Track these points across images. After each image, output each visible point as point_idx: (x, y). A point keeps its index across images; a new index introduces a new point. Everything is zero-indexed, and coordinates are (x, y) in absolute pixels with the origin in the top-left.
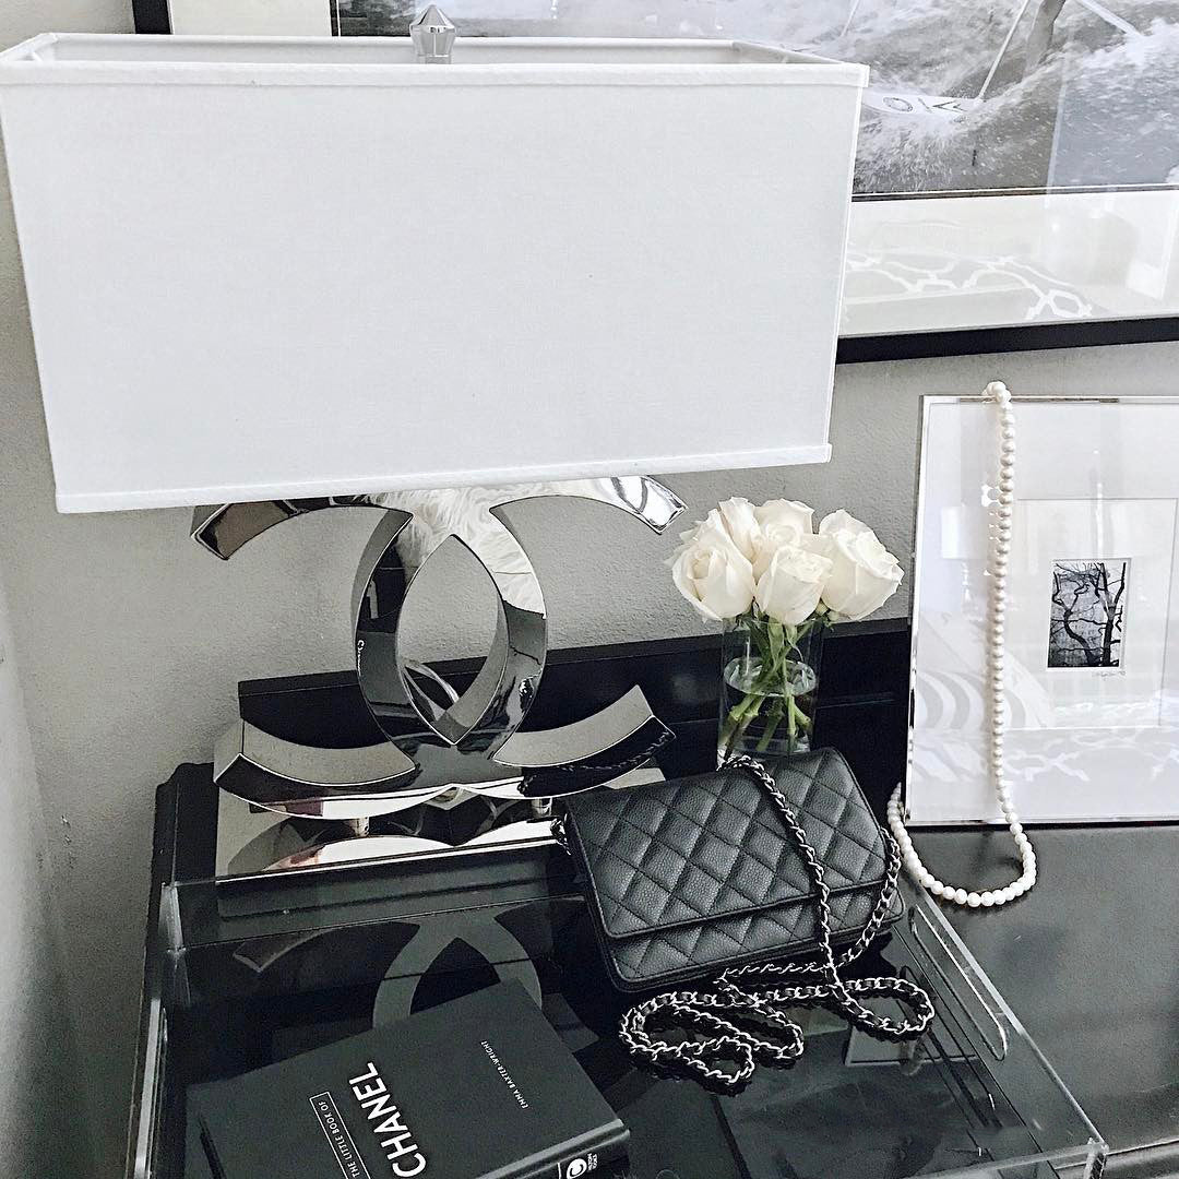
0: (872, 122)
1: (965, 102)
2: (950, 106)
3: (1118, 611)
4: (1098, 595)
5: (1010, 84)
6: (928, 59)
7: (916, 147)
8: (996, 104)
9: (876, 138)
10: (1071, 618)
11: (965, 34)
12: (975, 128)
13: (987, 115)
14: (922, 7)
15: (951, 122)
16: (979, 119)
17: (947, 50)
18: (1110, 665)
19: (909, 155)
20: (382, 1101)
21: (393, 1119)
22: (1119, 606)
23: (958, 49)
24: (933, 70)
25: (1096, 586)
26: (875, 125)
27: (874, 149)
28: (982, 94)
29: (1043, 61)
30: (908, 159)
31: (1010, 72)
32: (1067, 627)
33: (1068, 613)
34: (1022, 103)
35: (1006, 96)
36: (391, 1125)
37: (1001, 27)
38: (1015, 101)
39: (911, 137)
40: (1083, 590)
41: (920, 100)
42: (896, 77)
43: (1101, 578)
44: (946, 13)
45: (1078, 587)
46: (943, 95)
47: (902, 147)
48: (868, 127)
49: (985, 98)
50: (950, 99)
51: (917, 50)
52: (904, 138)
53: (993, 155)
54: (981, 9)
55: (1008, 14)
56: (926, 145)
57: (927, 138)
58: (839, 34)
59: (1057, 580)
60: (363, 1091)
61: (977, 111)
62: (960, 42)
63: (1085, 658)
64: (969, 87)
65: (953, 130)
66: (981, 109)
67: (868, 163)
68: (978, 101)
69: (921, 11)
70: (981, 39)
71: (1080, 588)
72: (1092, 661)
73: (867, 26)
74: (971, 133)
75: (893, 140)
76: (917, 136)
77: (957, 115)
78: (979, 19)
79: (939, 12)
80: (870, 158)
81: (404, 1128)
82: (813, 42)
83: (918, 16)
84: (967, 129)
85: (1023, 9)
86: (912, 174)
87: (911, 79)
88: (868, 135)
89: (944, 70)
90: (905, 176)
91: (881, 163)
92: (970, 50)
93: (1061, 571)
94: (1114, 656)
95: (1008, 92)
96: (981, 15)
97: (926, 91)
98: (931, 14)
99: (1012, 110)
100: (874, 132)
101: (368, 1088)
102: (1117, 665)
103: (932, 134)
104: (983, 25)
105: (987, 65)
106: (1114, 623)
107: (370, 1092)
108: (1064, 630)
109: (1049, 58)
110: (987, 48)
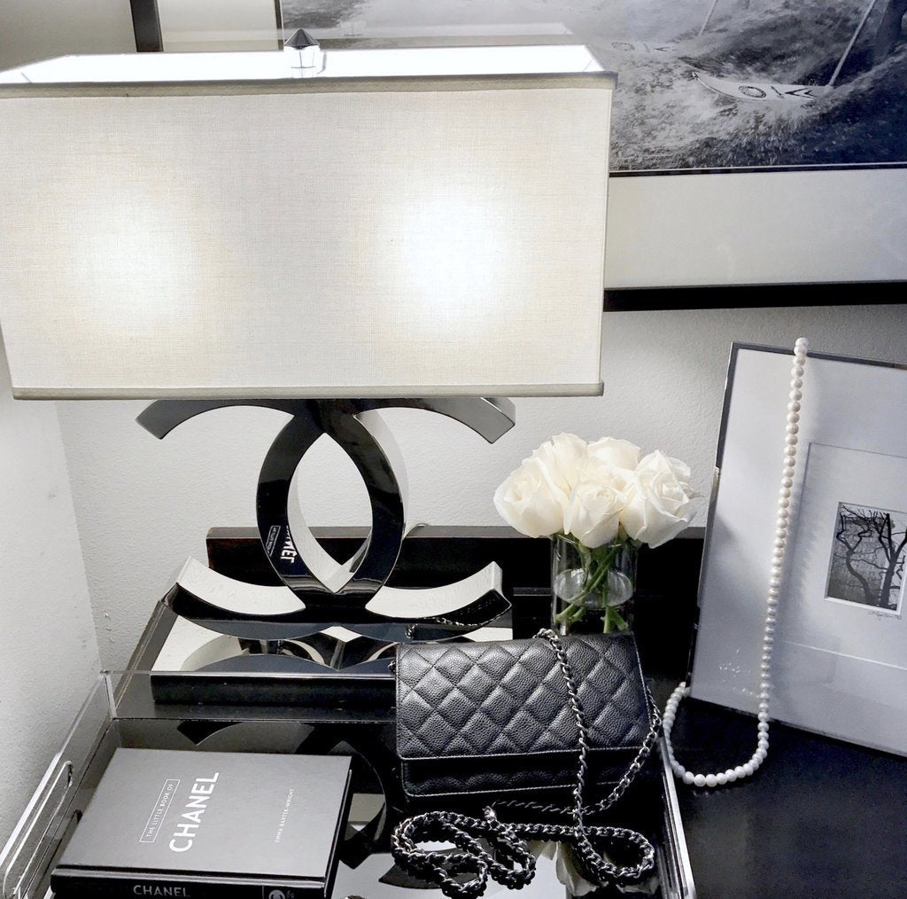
0: (730, 107)
1: (815, 88)
2: (802, 93)
3: (899, 560)
4: (881, 542)
5: (859, 73)
6: (779, 53)
7: (770, 128)
8: (847, 89)
9: (732, 122)
10: (853, 556)
11: (814, 30)
12: (825, 111)
13: (836, 100)
14: (773, 8)
15: (802, 106)
16: (829, 103)
17: (798, 45)
18: (889, 607)
19: (763, 135)
20: (202, 799)
21: (197, 813)
22: (901, 555)
23: (809, 43)
24: (785, 62)
25: (880, 533)
26: (730, 110)
27: (731, 130)
28: (832, 81)
29: (892, 52)
30: (762, 139)
31: (859, 62)
32: (848, 565)
33: (851, 551)
34: (871, 89)
35: (856, 83)
36: (194, 816)
37: (850, 24)
38: (864, 87)
39: (765, 119)
40: (867, 534)
41: (773, 88)
42: (749, 69)
43: (886, 527)
44: (795, 13)
45: (862, 530)
46: (795, 83)
47: (756, 128)
48: (725, 111)
49: (835, 85)
50: (802, 87)
51: (769, 45)
52: (758, 120)
53: (844, 133)
54: (830, 9)
55: (856, 12)
56: (780, 126)
57: (780, 120)
58: (697, 34)
59: (842, 520)
60: (198, 788)
61: (827, 96)
62: (811, 38)
63: (864, 595)
64: (818, 76)
65: (804, 114)
66: (830, 94)
67: (725, 142)
68: (828, 88)
69: (772, 13)
70: (830, 34)
71: (865, 532)
72: (870, 600)
73: (721, 26)
74: (823, 115)
75: (748, 122)
76: (771, 118)
77: (809, 99)
78: (828, 17)
79: (788, 12)
80: (727, 137)
81: (199, 821)
82: (674, 41)
83: (769, 17)
84: (818, 113)
85: (871, 7)
86: (766, 151)
87: (763, 70)
88: (726, 118)
89: (795, 62)
90: (760, 152)
91: (737, 141)
92: (821, 44)
93: (847, 513)
94: (892, 600)
95: (857, 80)
96: (831, 14)
97: (779, 81)
98: (781, 15)
99: (862, 95)
100: (730, 116)
101: (203, 787)
102: (895, 609)
103: (785, 117)
104: (831, 22)
105: (837, 56)
106: (896, 570)
107: (202, 791)
108: (845, 566)
109: (897, 49)
110: (836, 41)
